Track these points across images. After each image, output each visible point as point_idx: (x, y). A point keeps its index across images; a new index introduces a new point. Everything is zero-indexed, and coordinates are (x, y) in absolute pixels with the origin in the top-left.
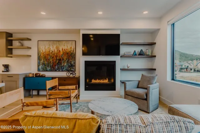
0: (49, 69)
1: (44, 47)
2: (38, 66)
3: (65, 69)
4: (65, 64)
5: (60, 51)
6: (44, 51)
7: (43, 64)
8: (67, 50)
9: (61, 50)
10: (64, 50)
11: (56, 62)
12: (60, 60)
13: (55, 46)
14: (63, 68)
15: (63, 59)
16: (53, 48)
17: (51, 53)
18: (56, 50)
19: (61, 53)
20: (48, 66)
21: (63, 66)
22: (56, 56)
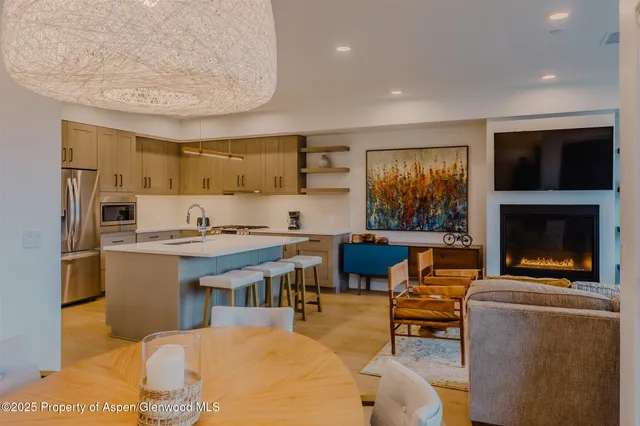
0: (394, 223)
1: (381, 166)
2: (368, 216)
3: (438, 225)
4: (439, 212)
5: (423, 176)
6: (382, 176)
7: (380, 211)
8: (444, 172)
9: (426, 172)
10: (434, 172)
11: (412, 206)
12: (424, 200)
13: (410, 165)
14: (434, 223)
15: (432, 199)
16: (406, 170)
17: (401, 182)
18: (413, 175)
19: (428, 181)
20: (393, 216)
21: (433, 216)
22: (414, 191)
